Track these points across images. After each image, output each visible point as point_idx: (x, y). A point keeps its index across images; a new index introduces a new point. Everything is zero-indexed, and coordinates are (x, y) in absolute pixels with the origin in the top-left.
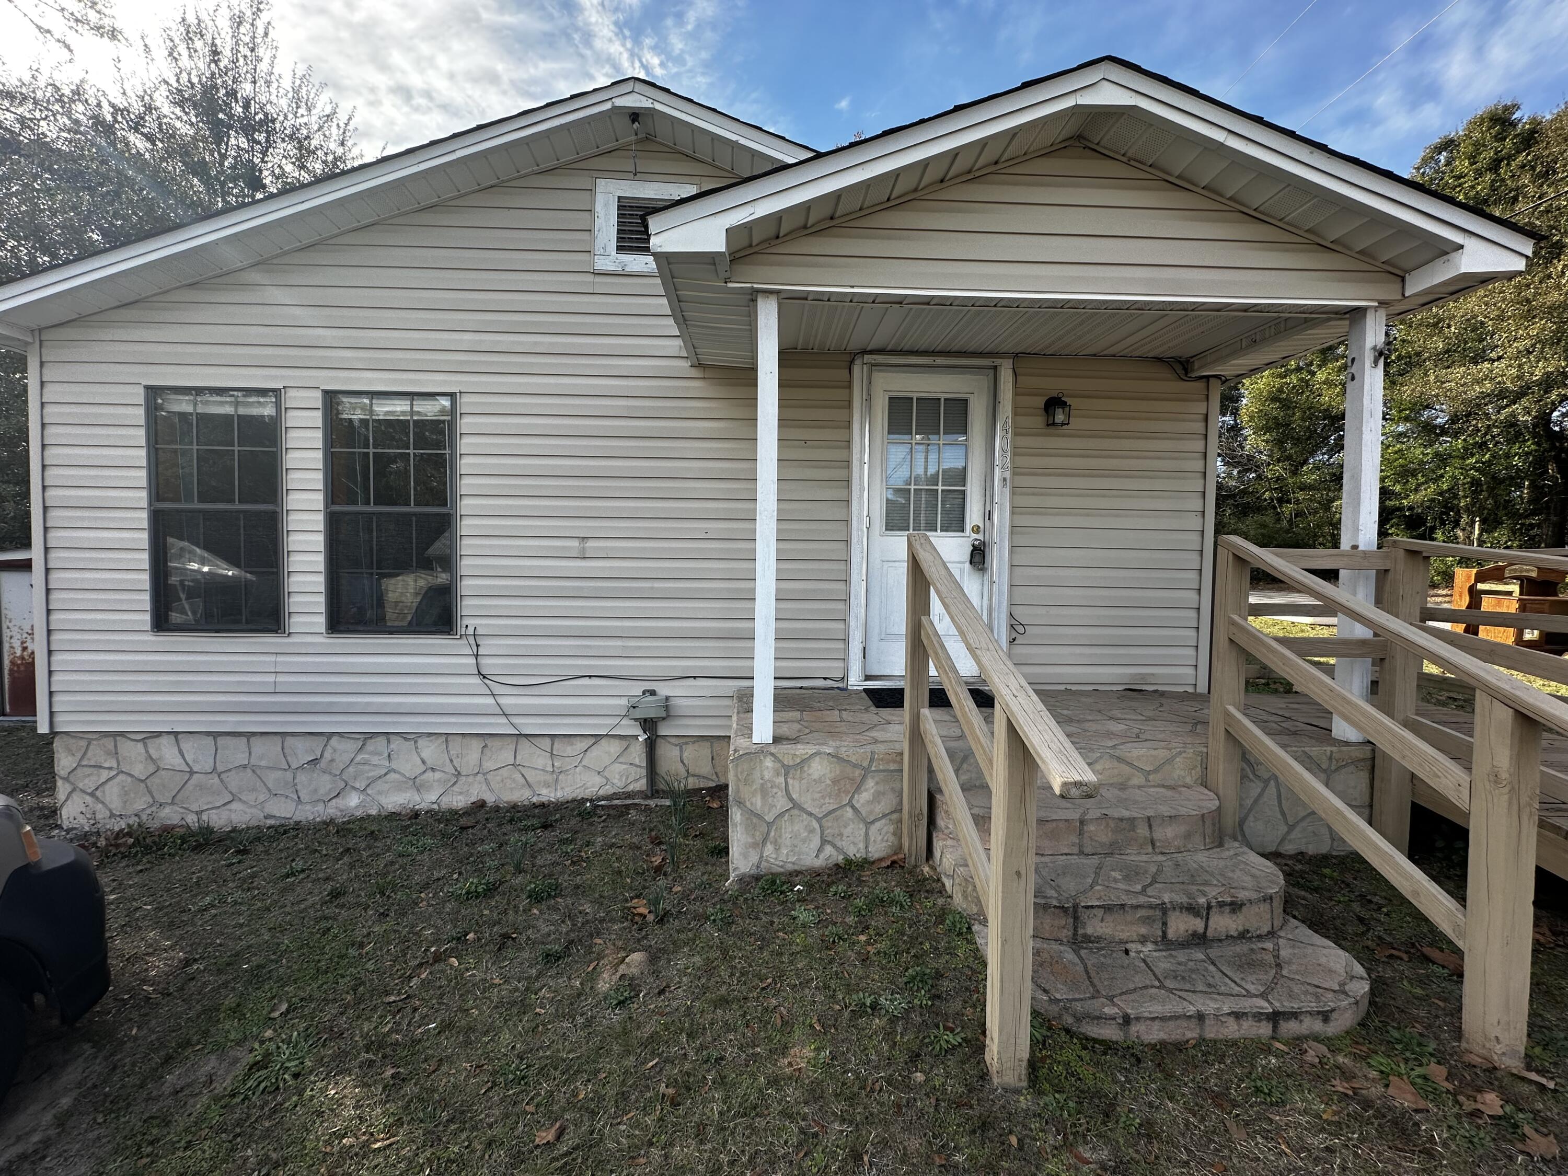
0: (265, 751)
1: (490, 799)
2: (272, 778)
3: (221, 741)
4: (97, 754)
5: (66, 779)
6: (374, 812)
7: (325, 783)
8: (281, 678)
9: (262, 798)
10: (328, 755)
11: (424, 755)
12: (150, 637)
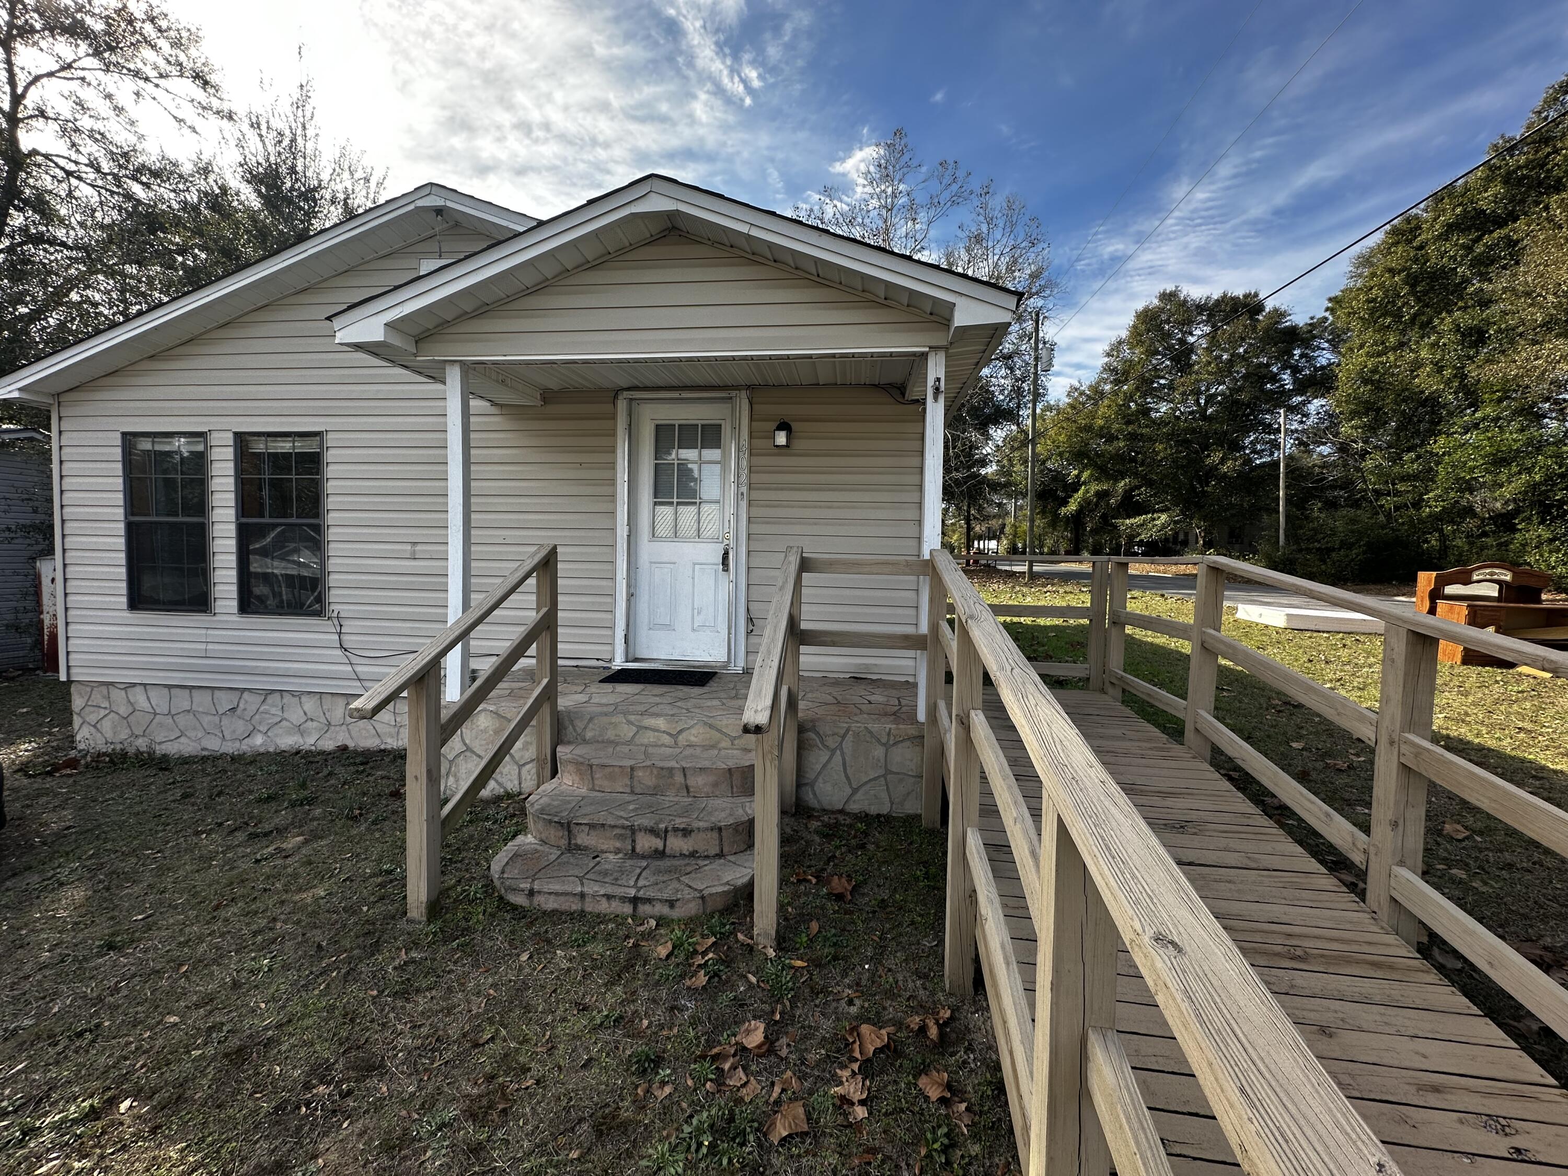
0: (202, 701)
1: (351, 744)
2: (206, 720)
3: (173, 691)
4: (97, 698)
5: (79, 714)
6: (271, 750)
7: (241, 727)
8: (210, 647)
9: (200, 735)
10: (241, 705)
11: (306, 708)
12: (127, 614)
